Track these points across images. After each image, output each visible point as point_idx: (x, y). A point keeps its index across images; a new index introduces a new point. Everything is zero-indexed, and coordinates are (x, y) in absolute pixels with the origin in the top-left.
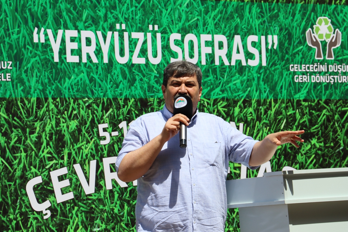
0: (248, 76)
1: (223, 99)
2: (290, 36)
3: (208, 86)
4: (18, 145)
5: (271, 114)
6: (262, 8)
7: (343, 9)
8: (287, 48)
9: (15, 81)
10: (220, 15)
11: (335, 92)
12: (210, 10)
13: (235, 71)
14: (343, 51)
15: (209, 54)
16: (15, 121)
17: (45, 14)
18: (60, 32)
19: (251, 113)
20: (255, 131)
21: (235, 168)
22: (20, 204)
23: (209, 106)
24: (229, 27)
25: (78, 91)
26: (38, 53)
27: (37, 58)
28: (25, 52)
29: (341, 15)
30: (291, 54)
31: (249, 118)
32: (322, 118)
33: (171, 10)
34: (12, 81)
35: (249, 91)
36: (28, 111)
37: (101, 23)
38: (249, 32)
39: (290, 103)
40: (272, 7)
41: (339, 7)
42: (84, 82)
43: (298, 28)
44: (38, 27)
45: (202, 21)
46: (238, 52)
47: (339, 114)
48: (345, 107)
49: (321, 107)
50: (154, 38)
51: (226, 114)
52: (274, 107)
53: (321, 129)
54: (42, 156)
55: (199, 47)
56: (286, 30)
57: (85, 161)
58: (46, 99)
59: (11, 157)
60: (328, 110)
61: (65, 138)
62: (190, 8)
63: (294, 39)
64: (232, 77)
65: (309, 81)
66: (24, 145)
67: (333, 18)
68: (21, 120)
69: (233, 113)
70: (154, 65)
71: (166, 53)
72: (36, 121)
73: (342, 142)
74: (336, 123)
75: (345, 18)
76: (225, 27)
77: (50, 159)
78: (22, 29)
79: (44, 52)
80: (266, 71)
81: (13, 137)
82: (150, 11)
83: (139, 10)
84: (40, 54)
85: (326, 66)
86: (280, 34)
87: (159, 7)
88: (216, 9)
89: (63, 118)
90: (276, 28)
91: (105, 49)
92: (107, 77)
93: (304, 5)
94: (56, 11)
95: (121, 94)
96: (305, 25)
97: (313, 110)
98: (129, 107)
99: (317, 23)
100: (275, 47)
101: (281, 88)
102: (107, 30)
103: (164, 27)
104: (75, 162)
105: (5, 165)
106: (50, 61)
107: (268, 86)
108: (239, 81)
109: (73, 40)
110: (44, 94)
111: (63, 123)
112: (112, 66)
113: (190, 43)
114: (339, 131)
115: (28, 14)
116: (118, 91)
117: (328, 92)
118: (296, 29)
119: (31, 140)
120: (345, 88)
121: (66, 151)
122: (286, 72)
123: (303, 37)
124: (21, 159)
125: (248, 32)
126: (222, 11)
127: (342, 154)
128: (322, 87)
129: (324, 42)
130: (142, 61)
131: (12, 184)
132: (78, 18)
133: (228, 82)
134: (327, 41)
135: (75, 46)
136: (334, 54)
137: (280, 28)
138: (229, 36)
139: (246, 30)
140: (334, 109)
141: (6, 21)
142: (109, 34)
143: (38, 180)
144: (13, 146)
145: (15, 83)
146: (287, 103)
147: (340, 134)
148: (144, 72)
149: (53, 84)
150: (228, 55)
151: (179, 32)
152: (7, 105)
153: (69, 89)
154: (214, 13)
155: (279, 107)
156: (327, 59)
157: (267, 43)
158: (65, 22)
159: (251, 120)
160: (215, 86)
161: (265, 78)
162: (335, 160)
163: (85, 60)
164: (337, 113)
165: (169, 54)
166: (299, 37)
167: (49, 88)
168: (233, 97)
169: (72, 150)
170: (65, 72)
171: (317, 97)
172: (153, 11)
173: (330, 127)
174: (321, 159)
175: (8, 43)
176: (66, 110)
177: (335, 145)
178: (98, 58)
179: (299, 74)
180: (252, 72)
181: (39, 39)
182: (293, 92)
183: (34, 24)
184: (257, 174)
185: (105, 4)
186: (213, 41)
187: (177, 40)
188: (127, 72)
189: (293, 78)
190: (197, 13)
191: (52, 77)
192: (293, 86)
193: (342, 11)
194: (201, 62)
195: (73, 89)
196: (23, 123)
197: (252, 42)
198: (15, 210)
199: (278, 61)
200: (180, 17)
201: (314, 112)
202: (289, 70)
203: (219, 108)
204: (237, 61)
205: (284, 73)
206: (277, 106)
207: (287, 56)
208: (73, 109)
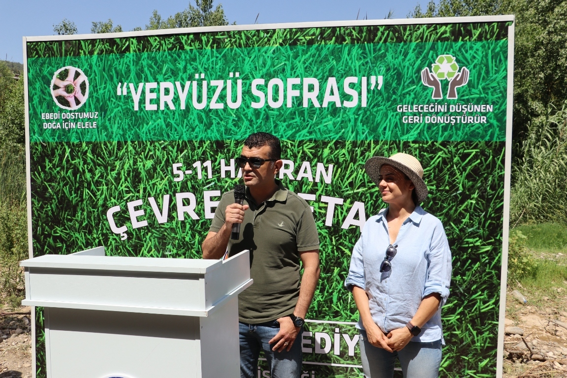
0: (343, 118)
1: (310, 141)
2: (399, 76)
3: (293, 128)
4: (101, 180)
5: (368, 156)
6: (365, 49)
7: (473, 45)
8: (395, 88)
9: (100, 128)
10: (311, 59)
11: (456, 133)
12: (300, 54)
13: (326, 113)
14: (470, 90)
15: (296, 97)
16: (99, 160)
17: (128, 71)
18: (141, 85)
19: (344, 154)
20: (348, 172)
21: (320, 208)
22: (102, 227)
23: (293, 147)
24: (323, 70)
25: (155, 135)
26: (121, 104)
27: (120, 108)
28: (109, 104)
29: (470, 52)
30: (399, 94)
31: (341, 160)
32: (436, 161)
33: (255, 57)
34: (98, 128)
35: (344, 133)
36: (110, 152)
37: (181, 74)
38: (348, 73)
39: (395, 145)
40: (378, 47)
41: (469, 43)
42: (161, 127)
43: (411, 68)
44: (122, 82)
45: (290, 65)
46: (332, 93)
47: (459, 156)
48: (468, 149)
49: (436, 149)
50: (234, 84)
51: (313, 155)
52: (374, 148)
53: (434, 172)
54: (121, 189)
55: (285, 90)
56: (394, 70)
57: (159, 195)
58: (126, 142)
59: (95, 189)
60: (445, 152)
61: (141, 175)
62: (276, 54)
63: (405, 79)
64: (323, 118)
65: (421, 122)
66: (105, 180)
67: (458, 56)
68: (103, 160)
69: (322, 154)
70: (232, 110)
71: (247, 97)
72: (117, 160)
73: (460, 186)
74: (455, 166)
75: (475, 55)
76: (317, 70)
77: (127, 192)
78: (108, 85)
79: (125, 103)
80: (365, 112)
81: (97, 173)
82: (232, 60)
83: (220, 60)
84: (122, 105)
85: (446, 106)
86: (387, 74)
87: (242, 55)
88: (307, 53)
89: (140, 158)
90: (382, 68)
91: (183, 97)
92: (184, 122)
93: (420, 43)
94: (138, 67)
95: (196, 137)
96: (421, 64)
97: (424, 152)
98: (204, 148)
99: (436, 62)
100: (379, 88)
101: (385, 129)
102: (185, 80)
103: (246, 73)
104: (149, 196)
105: (90, 196)
106: (130, 110)
107: (367, 127)
108: (331, 123)
109: (152, 91)
110: (124, 137)
111: (140, 162)
112: (189, 112)
113: (275, 87)
114: (458, 174)
115: (114, 72)
116: (194, 134)
117: (446, 133)
118: (408, 68)
119: (112, 176)
120: (470, 129)
121: (142, 186)
122: (392, 113)
123: (417, 77)
124: (103, 191)
125: (345, 74)
126: (315, 54)
127: (460, 198)
128: (439, 128)
129: (445, 82)
130: (221, 106)
131: (96, 210)
132: (158, 72)
133: (317, 124)
134: (449, 80)
135: (154, 96)
136: (458, 94)
137: (387, 68)
138: (322, 79)
139: (343, 72)
140: (454, 150)
141: (95, 79)
142: (188, 83)
143: (117, 209)
144: (97, 181)
145: (100, 129)
146: (390, 145)
147: (459, 177)
148: (221, 116)
149: (132, 130)
150: (319, 97)
151: (262, 77)
152: (93, 148)
153: (146, 133)
154: (304, 57)
155: (380, 149)
156: (448, 98)
157: (368, 84)
158: (146, 76)
159: (343, 162)
160: (301, 128)
161: (364, 119)
162: (449, 204)
163: (162, 107)
164: (457, 156)
165: (250, 99)
166: (412, 77)
167: (129, 133)
168: (322, 139)
169: (148, 186)
170: (144, 119)
171: (431, 139)
172: (234, 59)
173: (446, 169)
174: (431, 203)
175: (96, 97)
176: (143, 151)
177: (451, 189)
178: (175, 106)
179: (409, 114)
180: (348, 114)
181: (122, 92)
182: (399, 133)
183: (118, 80)
184: (346, 214)
185: (185, 57)
186: (302, 85)
187: (260, 85)
188: (204, 117)
189: (401, 119)
190: (285, 58)
191: (132, 123)
192: (400, 128)
193: (471, 48)
194: (286, 105)
195: (150, 133)
196: (105, 162)
197: (350, 83)
198: (97, 231)
199: (382, 102)
200: (264, 64)
201: (425, 154)
202: (397, 111)
203: (305, 149)
204: (329, 103)
205: (389, 114)
206: (378, 147)
207: (394, 96)
208: (150, 150)
